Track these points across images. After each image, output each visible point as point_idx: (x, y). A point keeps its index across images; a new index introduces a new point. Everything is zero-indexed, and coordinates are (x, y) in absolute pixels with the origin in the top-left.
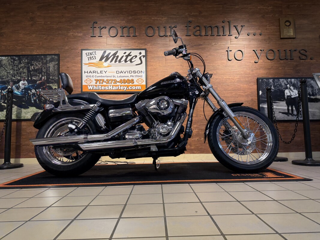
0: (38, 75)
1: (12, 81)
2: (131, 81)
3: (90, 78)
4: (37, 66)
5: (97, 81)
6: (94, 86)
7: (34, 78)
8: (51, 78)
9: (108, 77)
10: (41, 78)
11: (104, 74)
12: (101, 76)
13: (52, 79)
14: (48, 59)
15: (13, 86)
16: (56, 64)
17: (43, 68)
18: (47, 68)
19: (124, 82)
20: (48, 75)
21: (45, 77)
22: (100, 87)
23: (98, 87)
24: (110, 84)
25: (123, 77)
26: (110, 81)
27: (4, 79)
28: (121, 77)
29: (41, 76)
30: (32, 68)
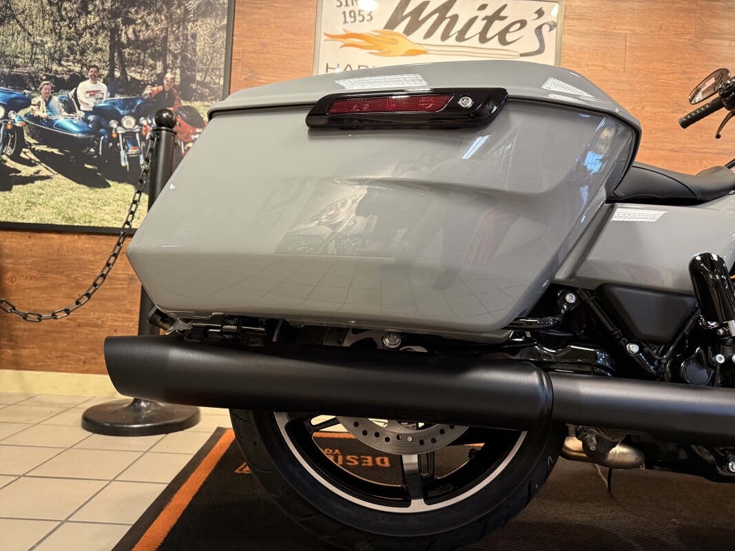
0: (151, 62)
1: (48, 78)
4: (147, 26)
7: (133, 75)
8: (198, 78)
13: (202, 84)
14: (193, 4)
15: (50, 98)
16: (221, 29)
17: (171, 38)
18: (187, 40)
20: (188, 66)
21: (178, 71)
27: (18, 66)
29: (159, 70)
30: (127, 33)
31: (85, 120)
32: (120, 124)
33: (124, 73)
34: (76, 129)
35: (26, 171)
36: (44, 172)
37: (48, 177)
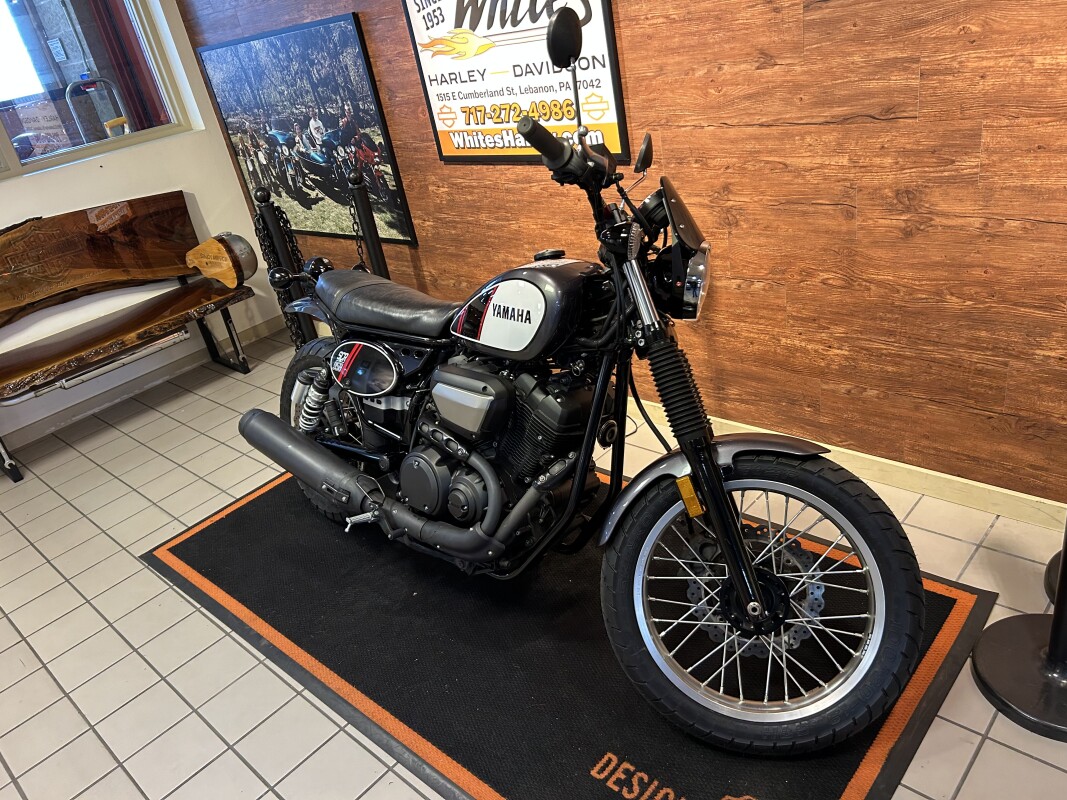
0: (334, 96)
1: (295, 120)
2: (565, 110)
3: (447, 103)
4: (321, 64)
5: (468, 112)
6: (465, 134)
7: (330, 110)
8: (361, 106)
9: (492, 94)
10: (343, 108)
11: (479, 86)
12: (475, 95)
13: (364, 111)
14: (336, 35)
15: (302, 136)
16: (359, 54)
17: (336, 72)
18: (343, 72)
19: (545, 114)
22: (481, 137)
23: (475, 138)
24: (504, 126)
25: (537, 90)
26: (503, 112)
27: (280, 113)
28: (529, 90)
30: (315, 76)
31: (322, 152)
32: (338, 154)
33: (325, 110)
34: (321, 160)
35: (313, 194)
36: (320, 195)
37: (322, 199)
